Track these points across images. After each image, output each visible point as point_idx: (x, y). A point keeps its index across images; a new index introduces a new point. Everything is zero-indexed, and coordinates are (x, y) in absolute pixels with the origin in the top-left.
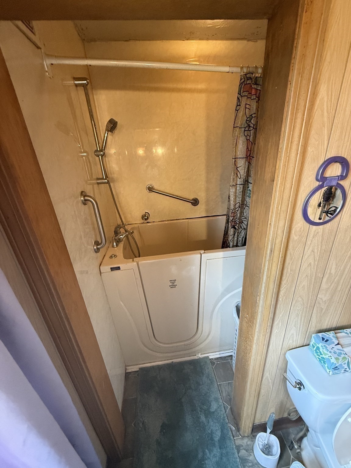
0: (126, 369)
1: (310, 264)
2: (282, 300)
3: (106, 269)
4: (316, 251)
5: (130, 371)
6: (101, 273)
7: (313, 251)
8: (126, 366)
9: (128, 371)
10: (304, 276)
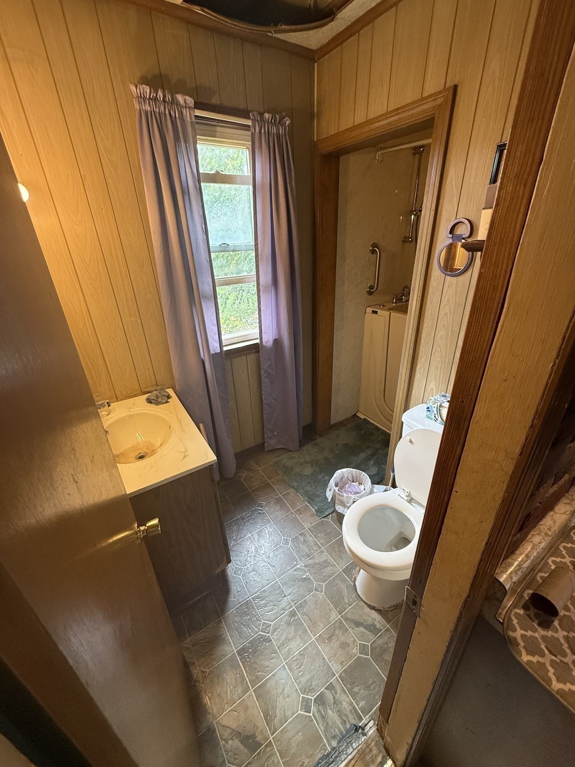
0: (357, 413)
1: (446, 314)
2: (424, 342)
3: (369, 310)
4: (451, 301)
5: (358, 415)
6: (365, 312)
7: (448, 301)
8: (358, 411)
9: (357, 414)
10: (442, 325)
